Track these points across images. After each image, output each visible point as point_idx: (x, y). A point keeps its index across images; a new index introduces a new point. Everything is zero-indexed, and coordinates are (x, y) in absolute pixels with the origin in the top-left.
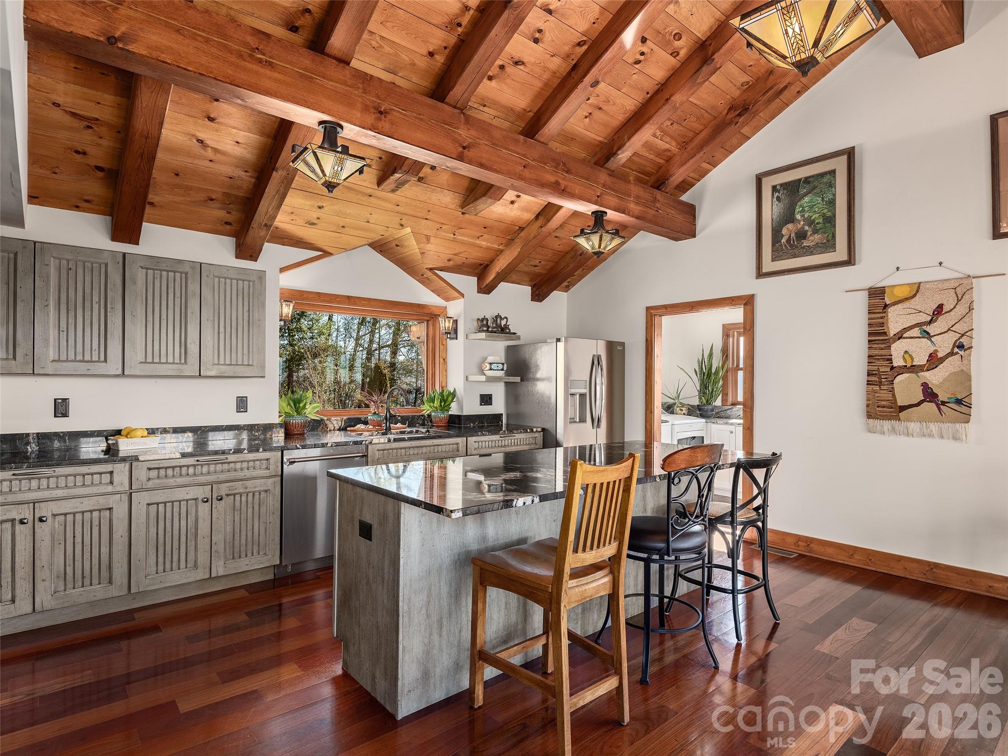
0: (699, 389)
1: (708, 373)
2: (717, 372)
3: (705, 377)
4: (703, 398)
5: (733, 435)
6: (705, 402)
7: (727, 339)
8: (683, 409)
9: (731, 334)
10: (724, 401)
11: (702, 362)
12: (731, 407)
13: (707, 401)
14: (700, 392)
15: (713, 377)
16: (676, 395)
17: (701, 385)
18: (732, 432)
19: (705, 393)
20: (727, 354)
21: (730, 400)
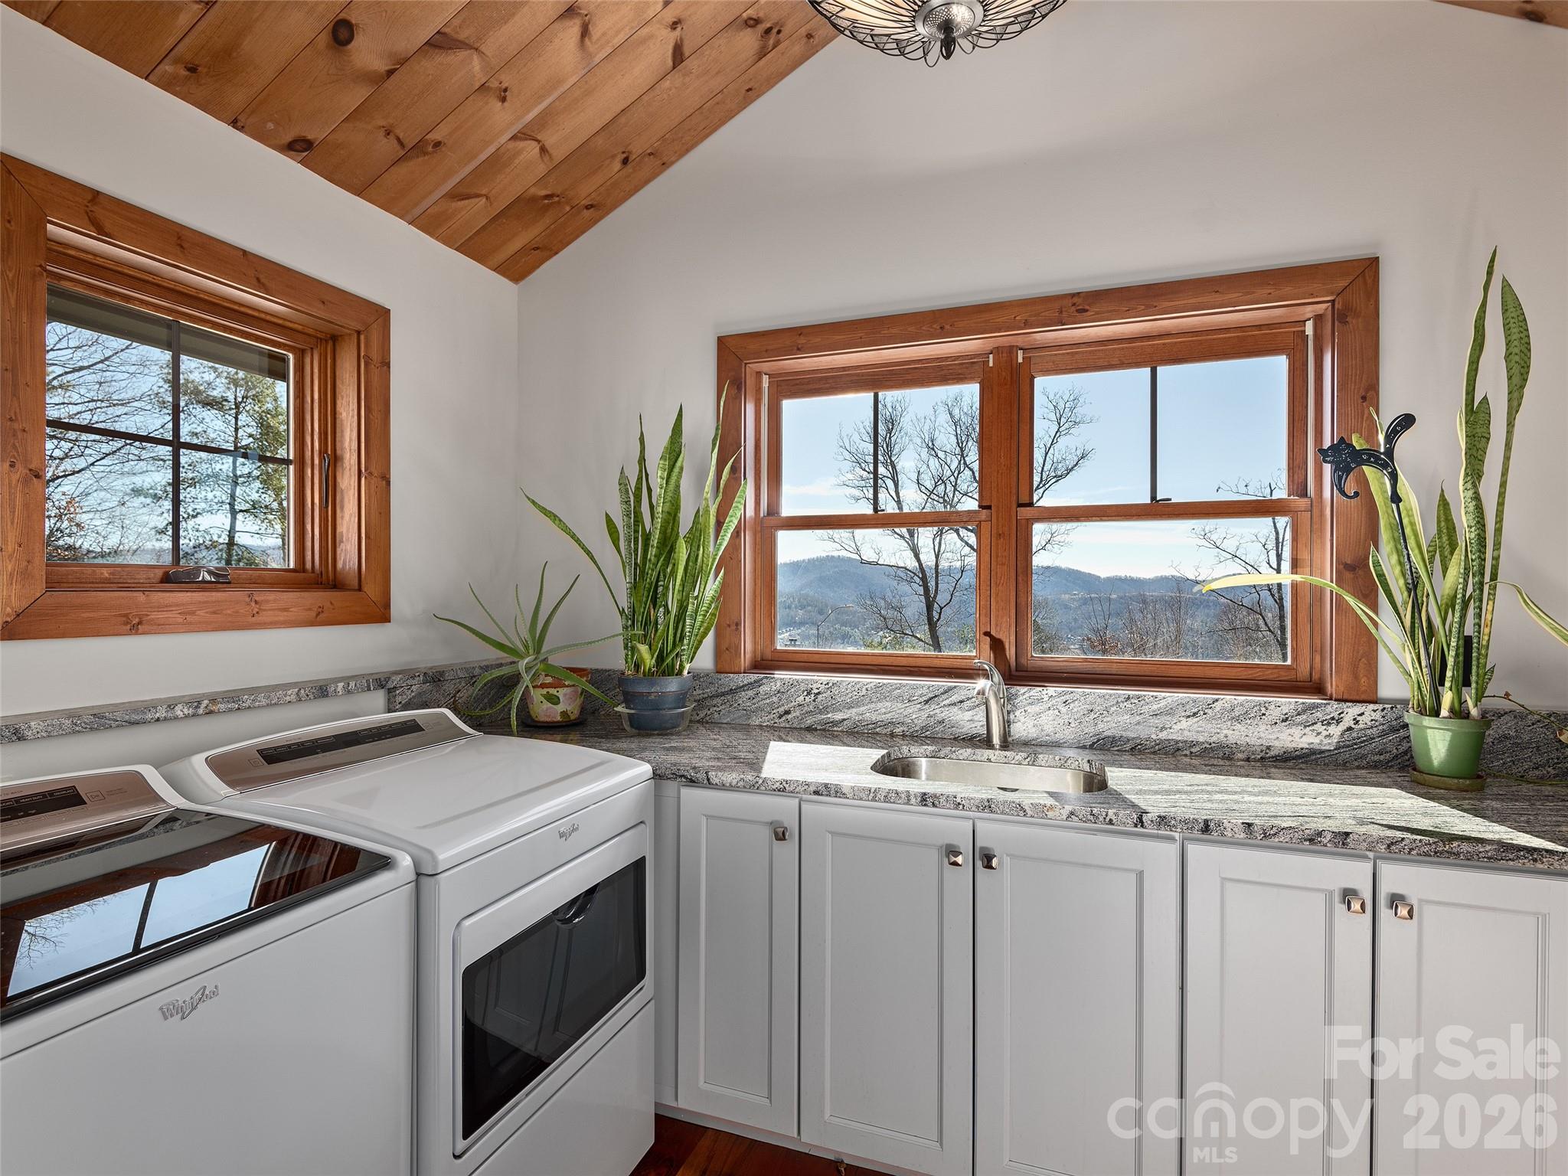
0: (624, 603)
1: (663, 532)
2: (696, 537)
3: (652, 552)
4: (643, 649)
5: (788, 849)
6: (649, 660)
7: (737, 398)
8: (561, 693)
9: (750, 382)
10: (724, 653)
11: (639, 488)
12: (753, 677)
13: (661, 659)
14: (631, 617)
15: (682, 553)
16: (525, 634)
17: (634, 587)
18: (781, 836)
19: (648, 623)
20: (737, 461)
21: (749, 646)
